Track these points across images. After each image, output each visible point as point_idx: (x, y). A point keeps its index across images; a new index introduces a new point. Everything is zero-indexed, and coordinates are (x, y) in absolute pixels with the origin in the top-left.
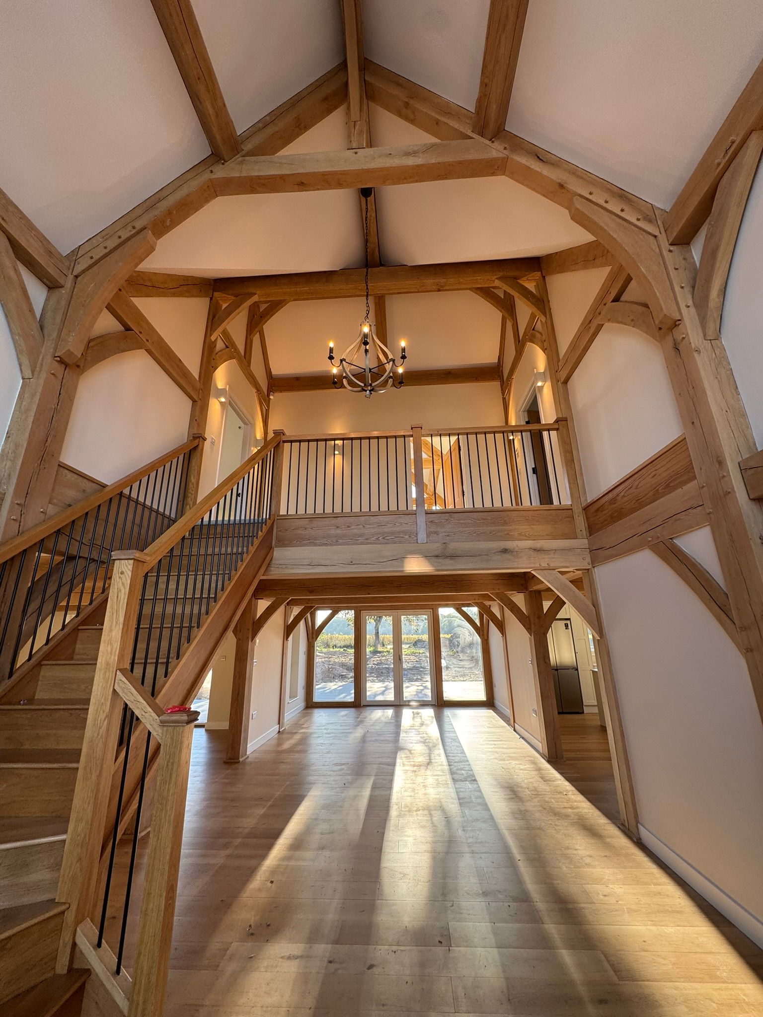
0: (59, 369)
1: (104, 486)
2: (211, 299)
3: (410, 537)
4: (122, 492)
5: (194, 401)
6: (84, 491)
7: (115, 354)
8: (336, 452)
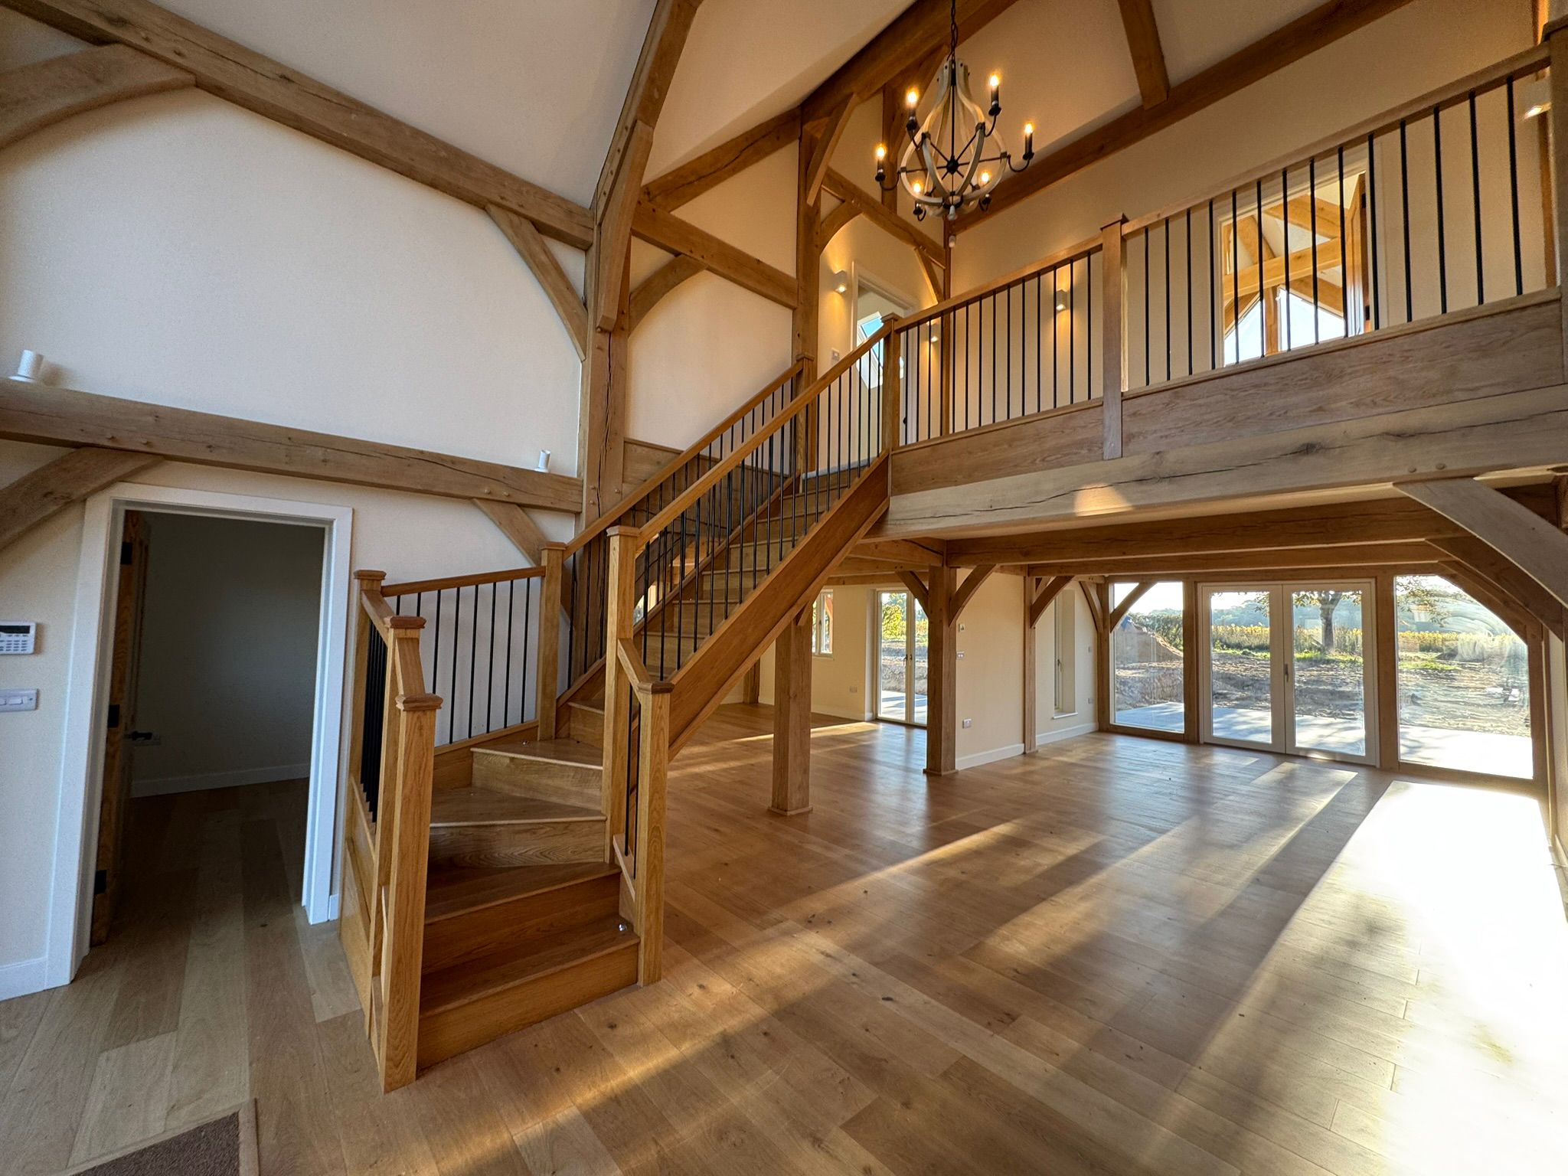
0: (604, 339)
1: (678, 453)
2: (800, 139)
3: (1090, 450)
4: (699, 454)
5: (794, 309)
6: (658, 463)
7: (664, 294)
8: (1060, 307)
